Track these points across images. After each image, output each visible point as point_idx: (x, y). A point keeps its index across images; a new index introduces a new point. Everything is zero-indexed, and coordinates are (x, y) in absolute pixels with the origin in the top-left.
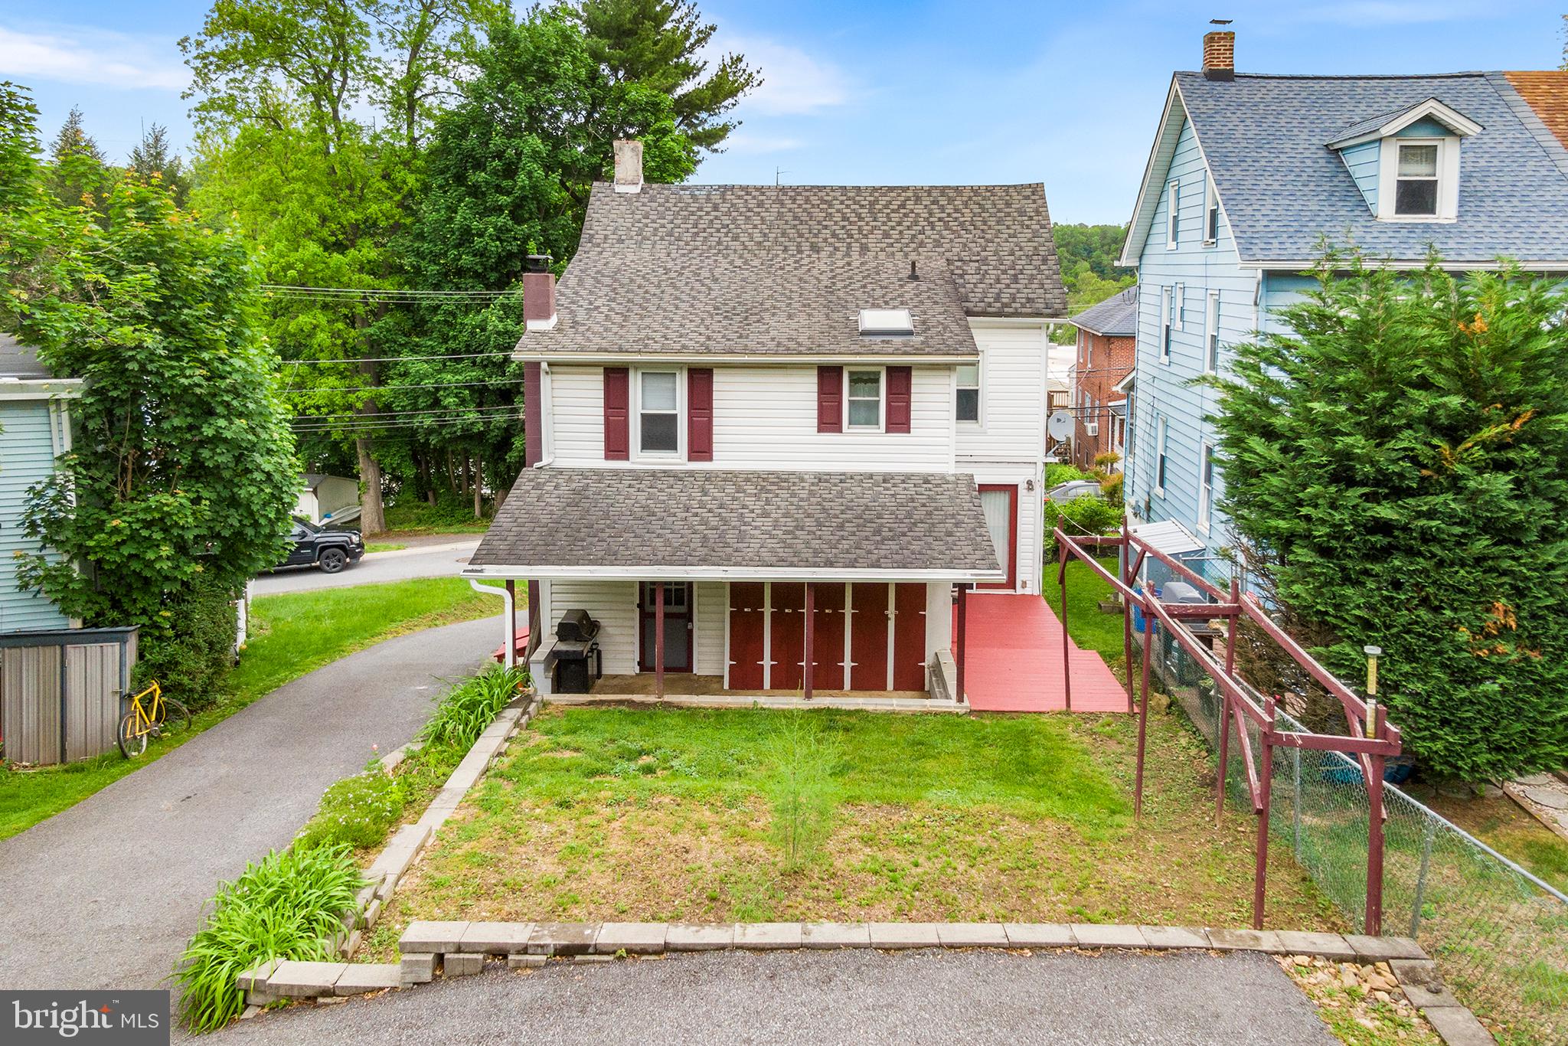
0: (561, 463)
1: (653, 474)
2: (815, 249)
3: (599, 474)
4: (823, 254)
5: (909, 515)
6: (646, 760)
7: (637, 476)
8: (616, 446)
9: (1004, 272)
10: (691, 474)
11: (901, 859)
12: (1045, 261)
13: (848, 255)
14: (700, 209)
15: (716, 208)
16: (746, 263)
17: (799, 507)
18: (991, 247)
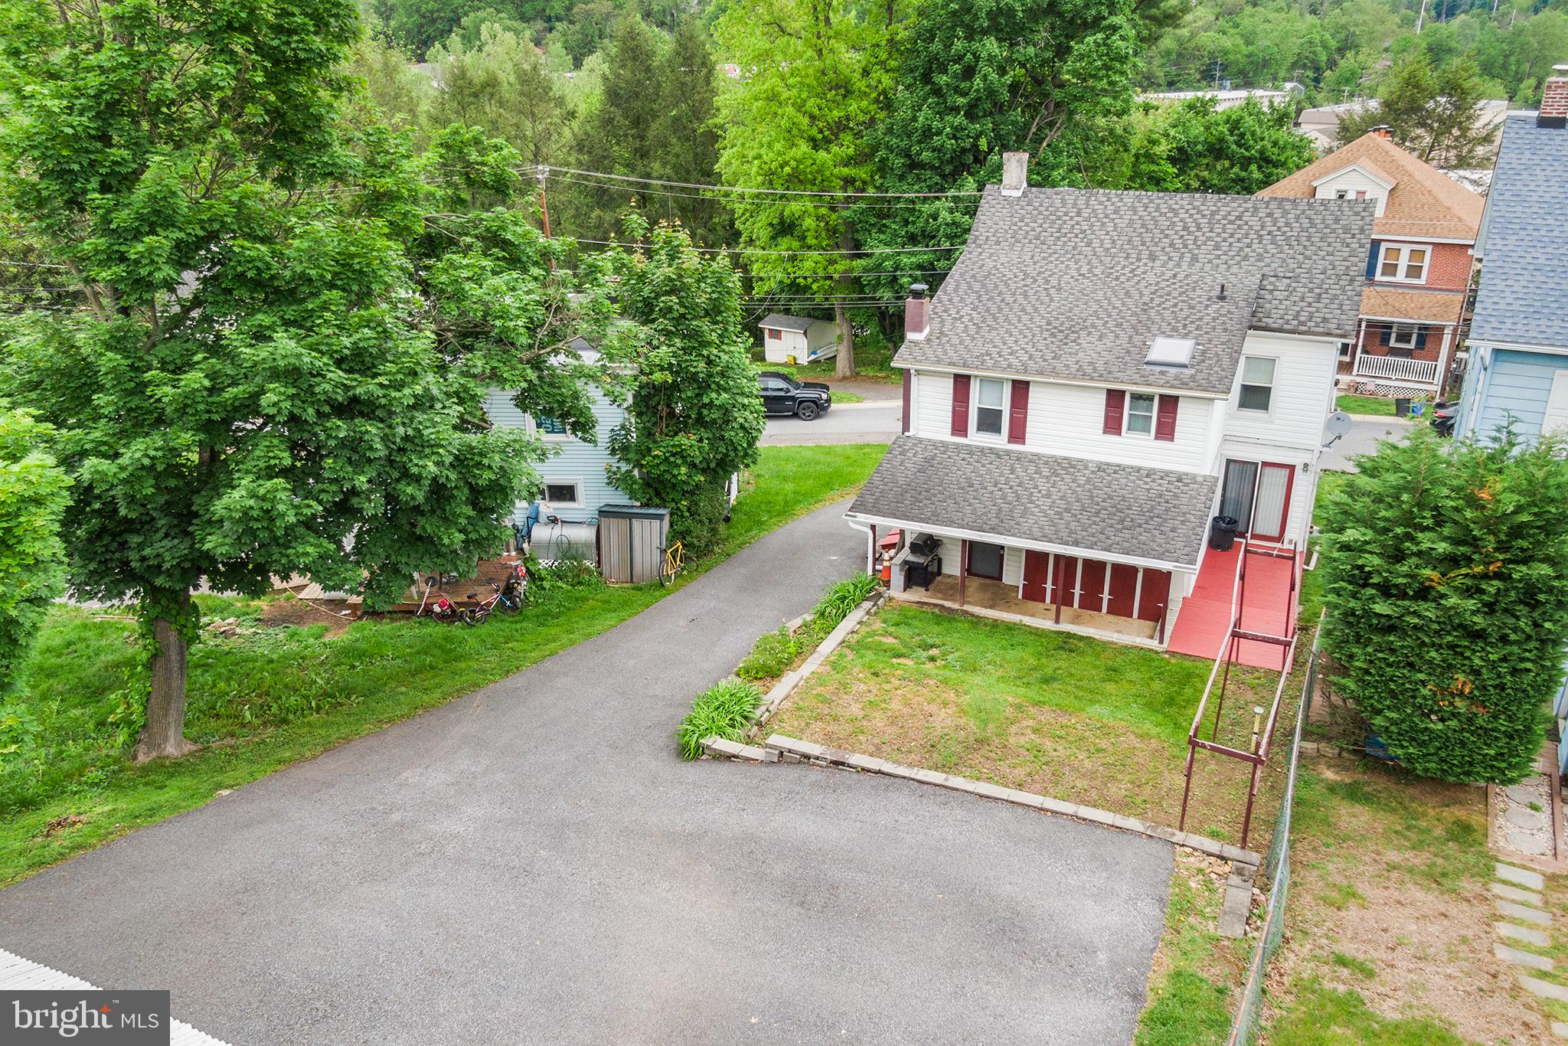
0: (922, 435)
1: (982, 450)
2: (1153, 257)
3: (945, 445)
4: (1158, 263)
5: (1152, 508)
6: (933, 652)
7: (970, 450)
8: (959, 426)
9: (1311, 290)
10: (1008, 453)
11: (1049, 745)
12: (1352, 281)
13: (1178, 265)
14: (1066, 214)
15: (1079, 214)
16: (1090, 271)
17: (1075, 492)
18: (1308, 264)
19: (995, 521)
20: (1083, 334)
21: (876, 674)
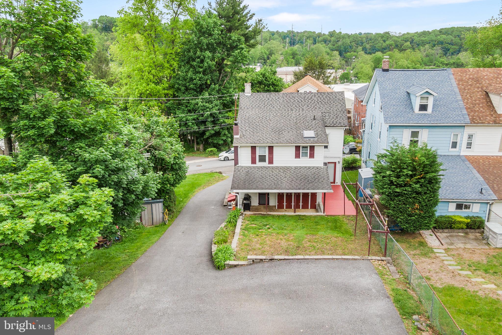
0: (242, 165)
1: (261, 167)
2: (292, 110)
3: (250, 167)
4: (294, 111)
5: (314, 177)
6: (268, 226)
7: (258, 168)
8: (253, 161)
9: (335, 116)
10: (269, 167)
12: (344, 112)
13: (299, 112)
14: (265, 100)
15: (268, 99)
16: (276, 115)
17: (292, 175)
18: (332, 109)
19: (274, 186)
20: (283, 132)
21: (257, 235)
